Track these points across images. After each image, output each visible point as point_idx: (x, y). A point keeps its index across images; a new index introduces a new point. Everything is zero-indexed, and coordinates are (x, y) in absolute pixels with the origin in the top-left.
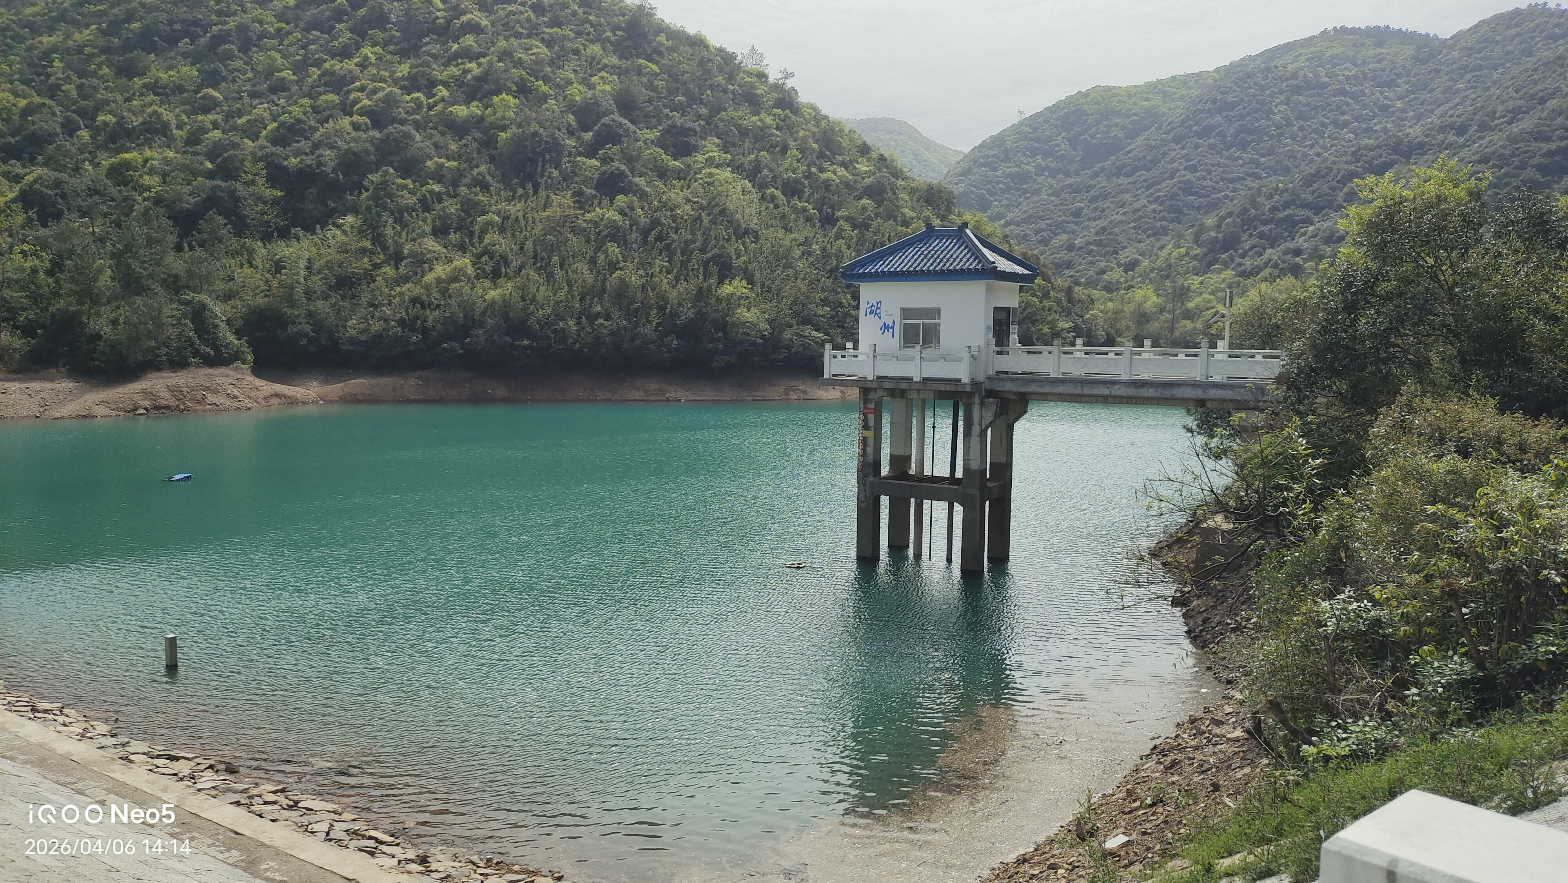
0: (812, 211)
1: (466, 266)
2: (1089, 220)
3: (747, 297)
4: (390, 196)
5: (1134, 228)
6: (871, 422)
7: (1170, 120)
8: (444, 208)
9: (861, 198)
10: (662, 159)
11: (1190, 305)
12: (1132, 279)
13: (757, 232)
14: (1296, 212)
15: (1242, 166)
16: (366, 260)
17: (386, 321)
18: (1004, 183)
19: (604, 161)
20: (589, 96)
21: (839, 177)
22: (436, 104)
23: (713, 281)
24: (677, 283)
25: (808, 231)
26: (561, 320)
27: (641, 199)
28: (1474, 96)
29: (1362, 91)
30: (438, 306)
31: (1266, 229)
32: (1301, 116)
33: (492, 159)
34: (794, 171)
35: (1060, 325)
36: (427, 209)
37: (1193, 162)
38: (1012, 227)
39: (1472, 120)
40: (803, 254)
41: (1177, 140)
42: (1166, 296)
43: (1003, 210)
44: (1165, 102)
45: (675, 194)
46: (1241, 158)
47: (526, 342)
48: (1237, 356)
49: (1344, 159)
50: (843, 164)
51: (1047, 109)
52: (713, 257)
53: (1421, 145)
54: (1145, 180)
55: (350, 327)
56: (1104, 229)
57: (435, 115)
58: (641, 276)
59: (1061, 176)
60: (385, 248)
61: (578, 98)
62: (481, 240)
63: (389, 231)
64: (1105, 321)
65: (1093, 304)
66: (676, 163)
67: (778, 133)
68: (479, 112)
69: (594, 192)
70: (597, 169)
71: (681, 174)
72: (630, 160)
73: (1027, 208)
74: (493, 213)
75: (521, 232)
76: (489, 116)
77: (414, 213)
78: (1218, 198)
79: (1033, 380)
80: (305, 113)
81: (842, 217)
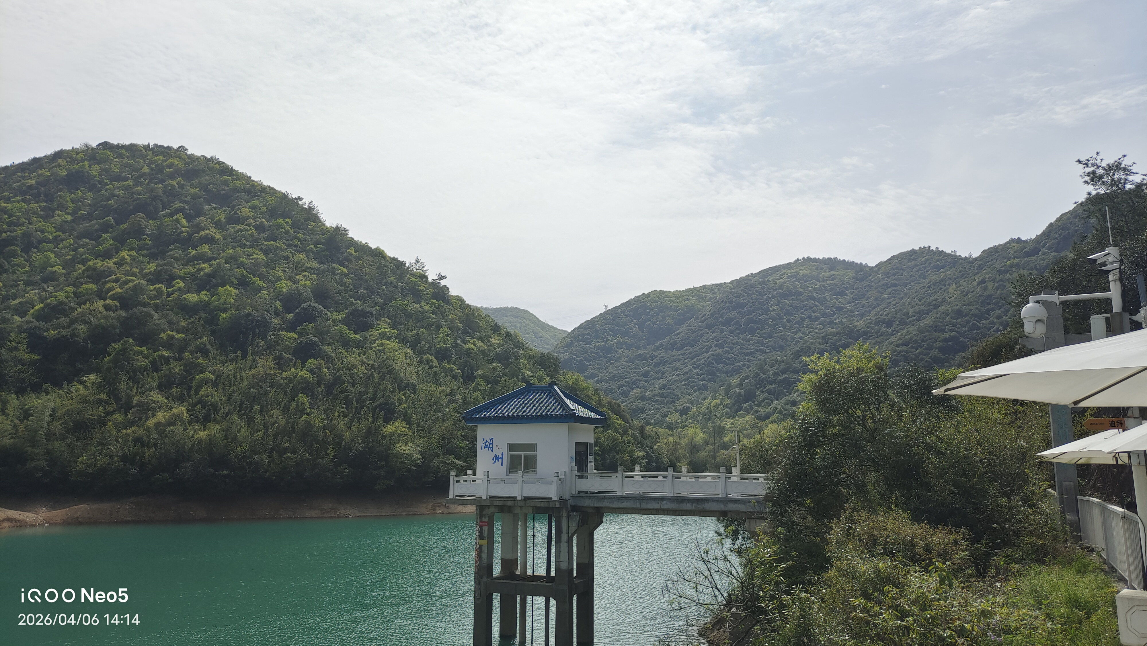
0: (457, 371)
1: (183, 413)
2: (654, 379)
3: (406, 435)
4: (128, 360)
5: (685, 385)
6: (485, 533)
7: (703, 313)
8: (169, 370)
9: (493, 362)
10: (346, 333)
11: (726, 439)
12: (686, 421)
13: (415, 386)
14: (790, 376)
15: (753, 345)
16: (101, 408)
17: (111, 457)
18: (596, 353)
19: (301, 334)
20: (293, 288)
21: (477, 347)
22: (173, 292)
23: (380, 423)
24: (351, 424)
25: (453, 385)
26: (256, 454)
27: (327, 362)
28: (894, 303)
29: (825, 298)
30: (155, 445)
31: (772, 387)
32: (788, 313)
33: (213, 333)
34: (445, 342)
35: (636, 454)
36: (156, 369)
37: (720, 342)
38: (603, 384)
39: (895, 318)
40: (449, 401)
41: (709, 327)
42: (709, 433)
43: (595, 371)
44: (700, 302)
45: (354, 358)
46: (752, 339)
47: (225, 472)
48: (747, 479)
49: (818, 341)
50: (480, 338)
51: (623, 304)
52: (381, 404)
53: (865, 333)
54: (690, 353)
55: (80, 463)
56: (664, 386)
57: (171, 300)
58: (323, 420)
59: (634, 349)
60: (118, 399)
61: (284, 290)
62: (197, 392)
63: (123, 386)
64: (668, 451)
65: (659, 439)
66: (356, 336)
67: (434, 316)
68: (206, 299)
69: (291, 357)
70: (295, 340)
71: (360, 344)
72: (321, 334)
73: (612, 370)
74: (209, 372)
75: (230, 387)
76: (214, 301)
77: (145, 373)
78: (739, 366)
79: (605, 498)
80: (67, 298)
81: (479, 375)
